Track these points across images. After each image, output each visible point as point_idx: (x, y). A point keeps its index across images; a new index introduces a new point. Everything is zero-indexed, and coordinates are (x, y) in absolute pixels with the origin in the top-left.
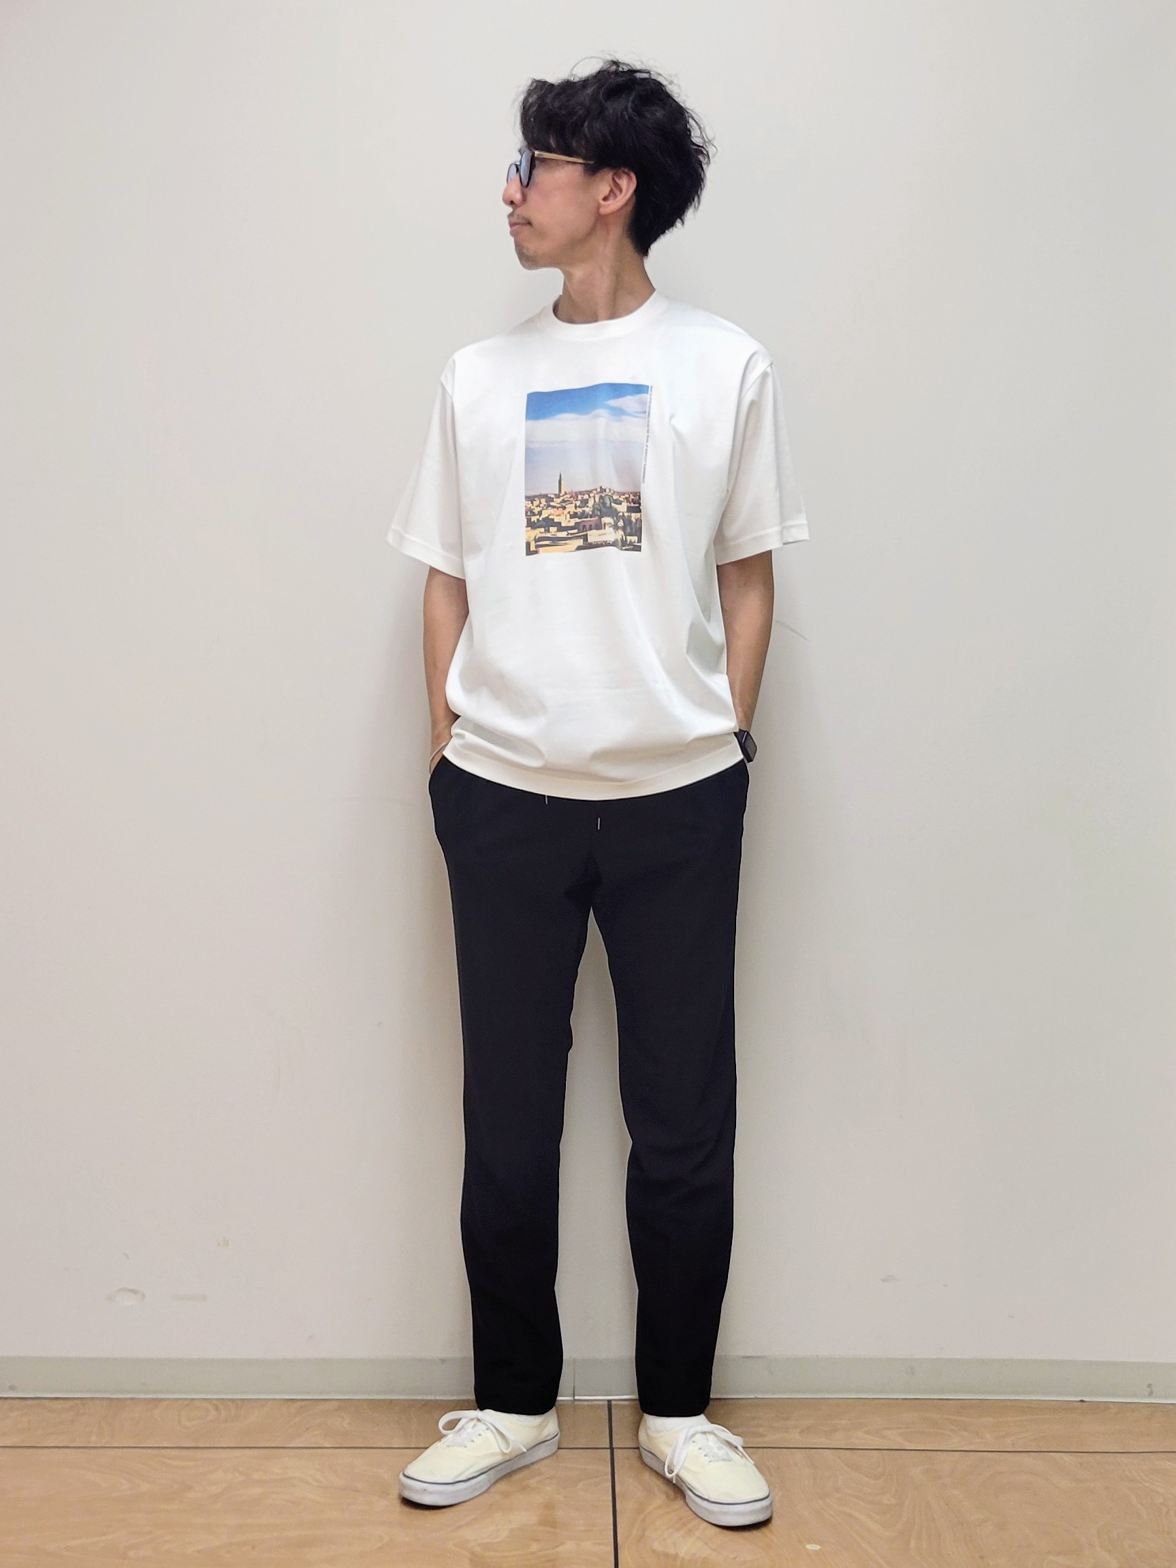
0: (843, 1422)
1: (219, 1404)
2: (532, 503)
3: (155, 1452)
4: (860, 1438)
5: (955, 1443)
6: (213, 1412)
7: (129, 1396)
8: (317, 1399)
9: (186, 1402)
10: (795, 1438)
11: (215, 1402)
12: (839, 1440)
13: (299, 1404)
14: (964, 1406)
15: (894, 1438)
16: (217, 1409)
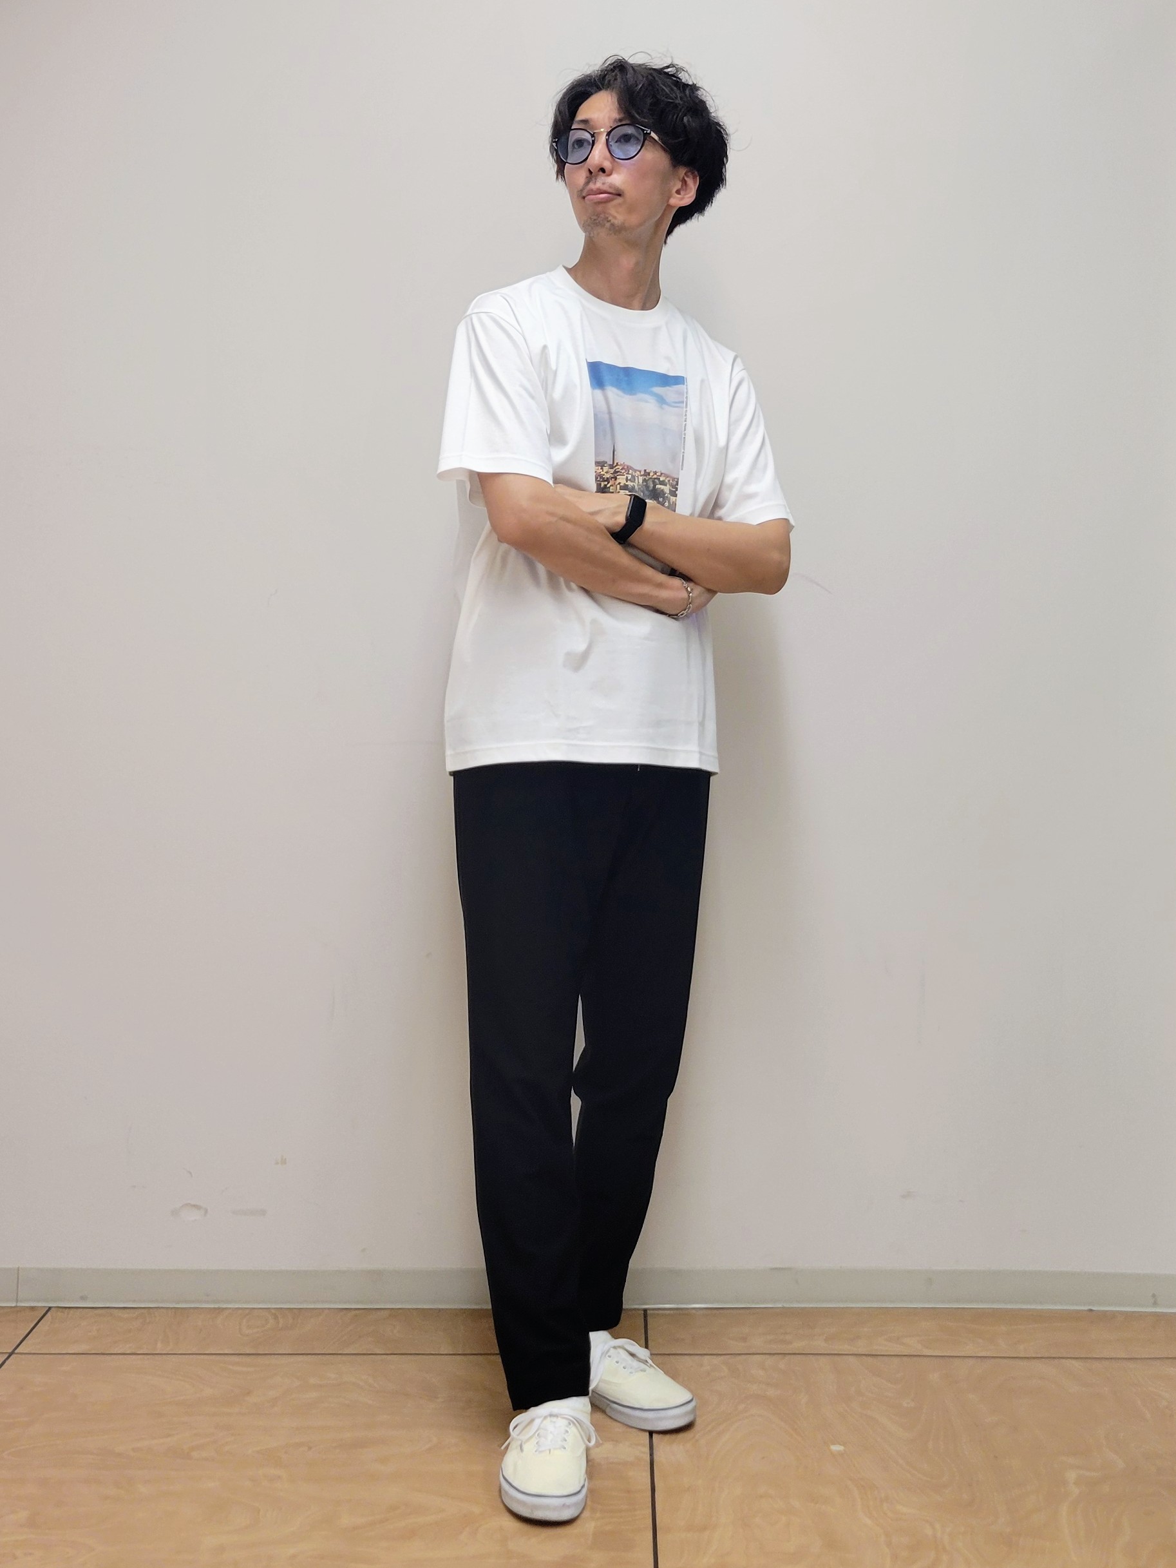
0: (865, 1329)
1: (278, 1313)
2: (602, 469)
3: (218, 1358)
4: (882, 1345)
5: (969, 1349)
6: (272, 1321)
7: (193, 1306)
8: (370, 1309)
9: (247, 1311)
10: (820, 1344)
11: (273, 1311)
12: (861, 1347)
13: (354, 1313)
14: (980, 1316)
15: (913, 1345)
16: (276, 1317)
